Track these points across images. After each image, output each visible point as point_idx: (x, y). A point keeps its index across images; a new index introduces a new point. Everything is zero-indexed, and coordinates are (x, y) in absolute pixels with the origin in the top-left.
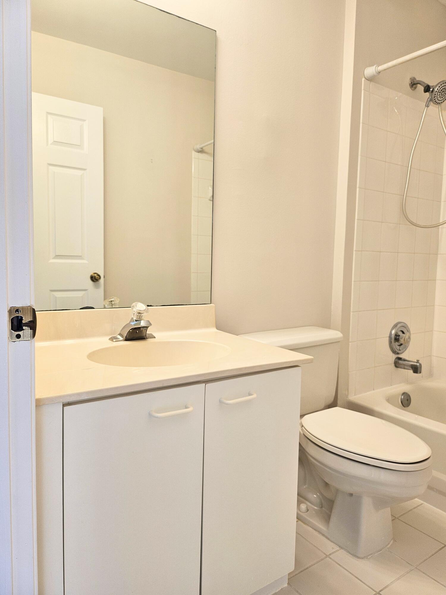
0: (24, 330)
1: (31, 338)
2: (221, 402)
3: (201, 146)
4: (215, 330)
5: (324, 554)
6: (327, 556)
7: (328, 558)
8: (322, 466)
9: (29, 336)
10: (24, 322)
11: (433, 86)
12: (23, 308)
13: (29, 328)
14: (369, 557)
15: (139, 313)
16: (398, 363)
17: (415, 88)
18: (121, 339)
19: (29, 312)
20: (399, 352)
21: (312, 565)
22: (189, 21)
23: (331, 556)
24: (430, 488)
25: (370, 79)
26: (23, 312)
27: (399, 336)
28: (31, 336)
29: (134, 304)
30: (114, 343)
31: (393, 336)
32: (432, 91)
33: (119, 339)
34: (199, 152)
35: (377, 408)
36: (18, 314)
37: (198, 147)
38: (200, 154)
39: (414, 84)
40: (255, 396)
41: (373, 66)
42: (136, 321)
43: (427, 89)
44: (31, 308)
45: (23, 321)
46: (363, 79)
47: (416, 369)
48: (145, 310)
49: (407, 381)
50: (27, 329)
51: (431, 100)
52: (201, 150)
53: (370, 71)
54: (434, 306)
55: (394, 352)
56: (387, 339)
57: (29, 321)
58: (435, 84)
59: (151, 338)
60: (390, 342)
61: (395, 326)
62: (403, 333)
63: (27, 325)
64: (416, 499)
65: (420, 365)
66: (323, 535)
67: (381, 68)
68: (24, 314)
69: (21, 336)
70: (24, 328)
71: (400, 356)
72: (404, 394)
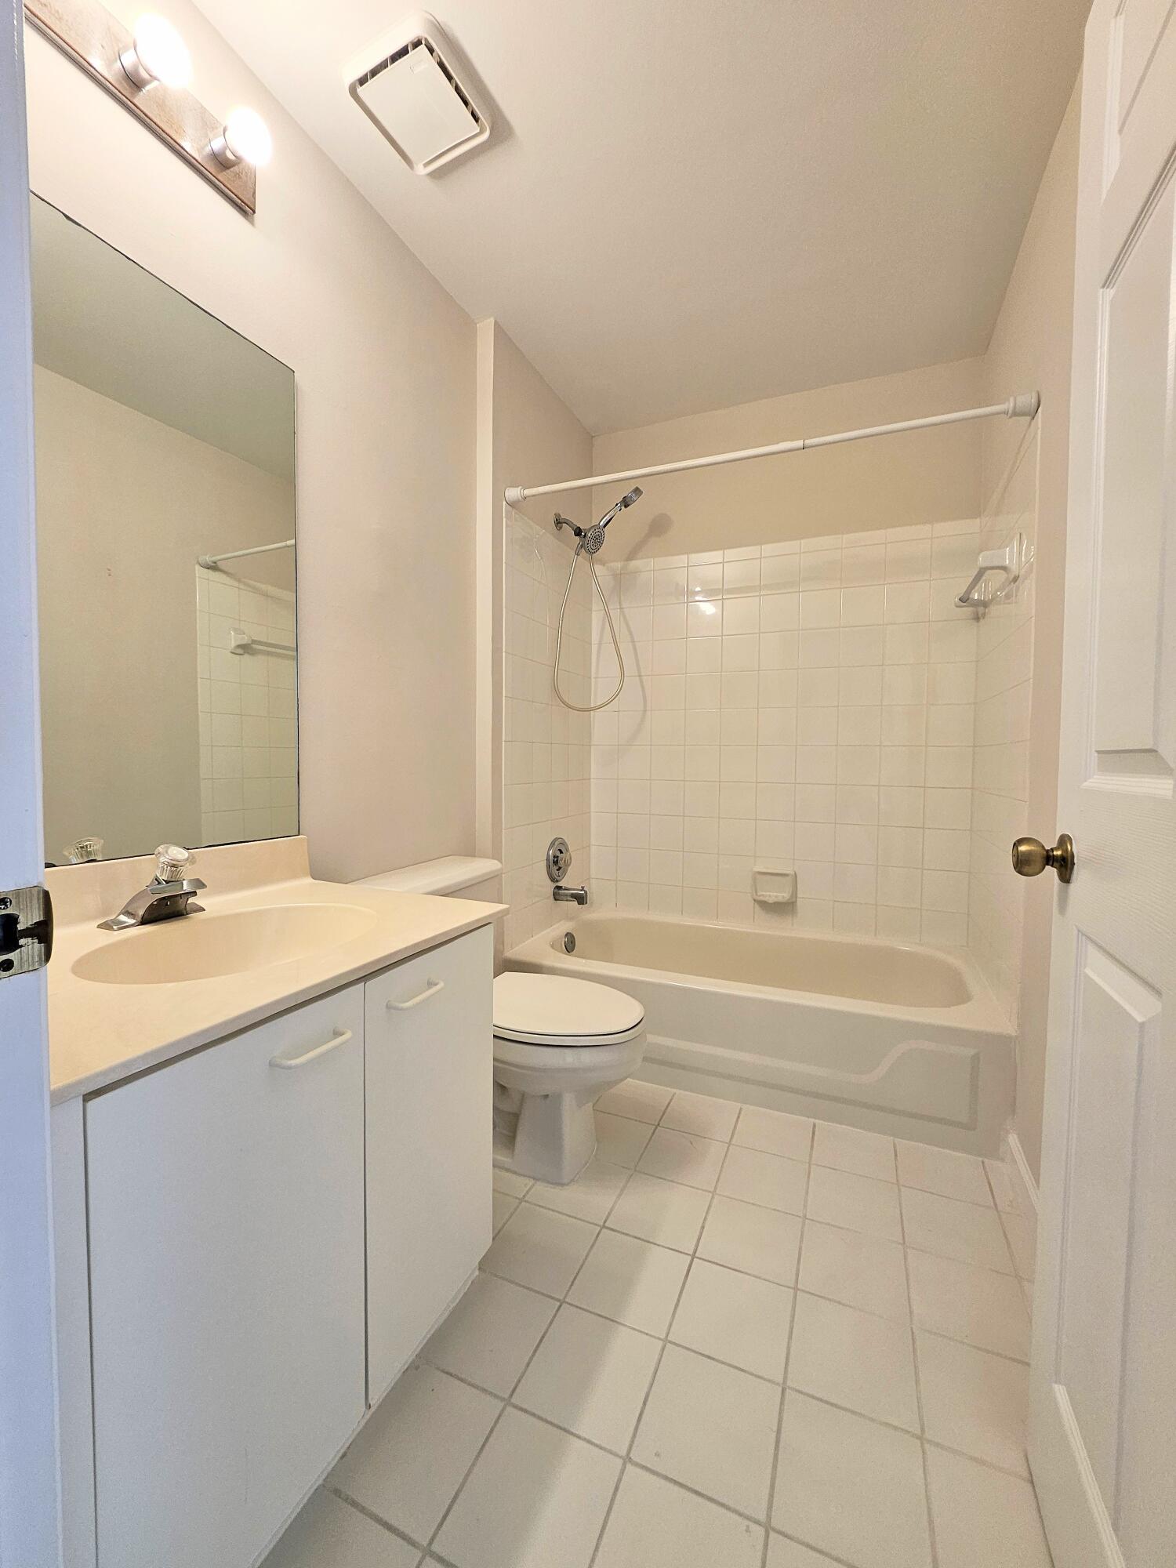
0: (21, 946)
1: (40, 964)
2: (389, 1007)
3: (214, 559)
4: (310, 880)
5: (516, 1198)
6: (521, 1200)
7: (523, 1203)
8: (507, 1067)
9: (37, 959)
10: (20, 927)
11: (585, 530)
12: (18, 893)
13: (37, 941)
14: (576, 1179)
15: (173, 866)
16: (558, 894)
17: (561, 528)
18: (132, 921)
19: (35, 901)
20: (558, 878)
21: (505, 1224)
22: (246, 339)
23: (526, 1199)
24: (645, 1059)
25: (512, 504)
26: (19, 903)
27: (558, 857)
28: (40, 959)
29: (160, 849)
30: (116, 933)
31: (551, 858)
32: (585, 536)
33: (125, 922)
34: (208, 568)
35: (547, 962)
36: (4, 909)
37: (208, 559)
38: (210, 571)
39: (559, 523)
40: (441, 985)
41: (518, 487)
42: (167, 882)
43: (578, 532)
44: (39, 892)
45: (18, 926)
46: (504, 503)
47: (581, 899)
48: (187, 859)
49: (569, 918)
50: (30, 943)
51: (582, 546)
52: (214, 565)
53: (513, 493)
54: (589, 812)
55: (553, 880)
56: (545, 863)
57: (35, 923)
58: (587, 527)
59: (196, 911)
60: (548, 867)
61: (553, 844)
62: (561, 852)
63: (28, 933)
64: (628, 1079)
65: (586, 892)
66: (507, 1170)
67: (528, 492)
68: (21, 907)
69: (13, 966)
70: (22, 942)
71: (560, 884)
72: (567, 934)
